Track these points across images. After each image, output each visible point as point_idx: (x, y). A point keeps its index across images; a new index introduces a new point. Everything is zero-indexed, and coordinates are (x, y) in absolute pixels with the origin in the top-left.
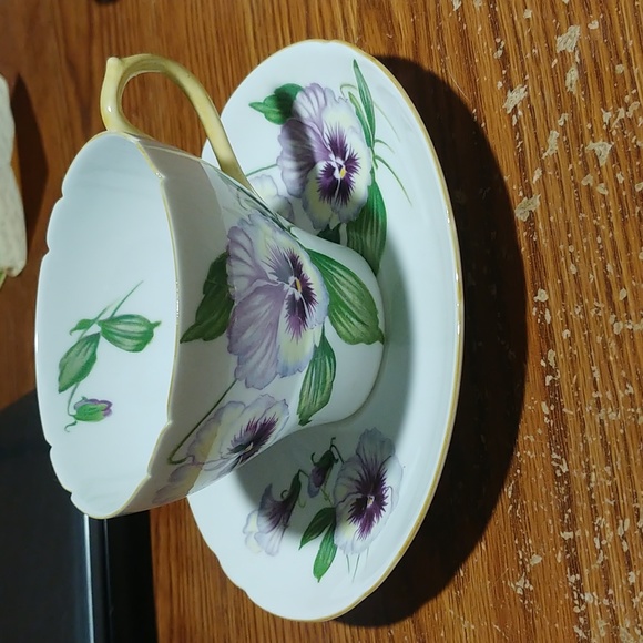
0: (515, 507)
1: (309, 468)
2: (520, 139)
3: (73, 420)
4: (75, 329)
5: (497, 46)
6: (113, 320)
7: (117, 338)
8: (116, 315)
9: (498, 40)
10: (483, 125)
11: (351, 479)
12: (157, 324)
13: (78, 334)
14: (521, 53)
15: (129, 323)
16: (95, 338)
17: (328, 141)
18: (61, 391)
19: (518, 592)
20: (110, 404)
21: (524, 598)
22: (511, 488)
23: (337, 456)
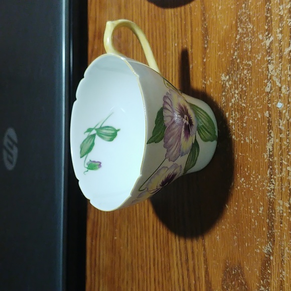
3: (87, 169)
4: (87, 132)
6: (101, 128)
7: (103, 136)
8: (102, 126)
12: (119, 130)
13: (87, 134)
15: (107, 130)
16: (94, 136)
18: (81, 157)
20: (100, 163)
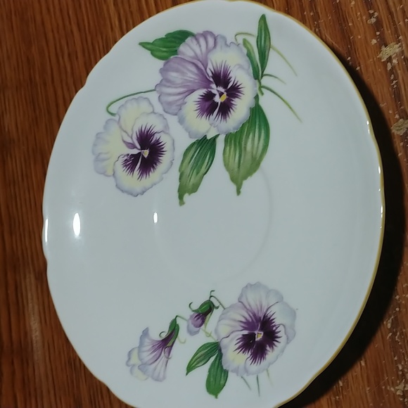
0: (395, 334)
1: (188, 313)
2: (395, 79)
5: (371, 16)
9: (371, 12)
10: (358, 68)
11: (235, 320)
14: (394, 21)
17: (210, 74)
19: (398, 393)
21: (404, 397)
22: (390, 321)
23: (216, 304)
